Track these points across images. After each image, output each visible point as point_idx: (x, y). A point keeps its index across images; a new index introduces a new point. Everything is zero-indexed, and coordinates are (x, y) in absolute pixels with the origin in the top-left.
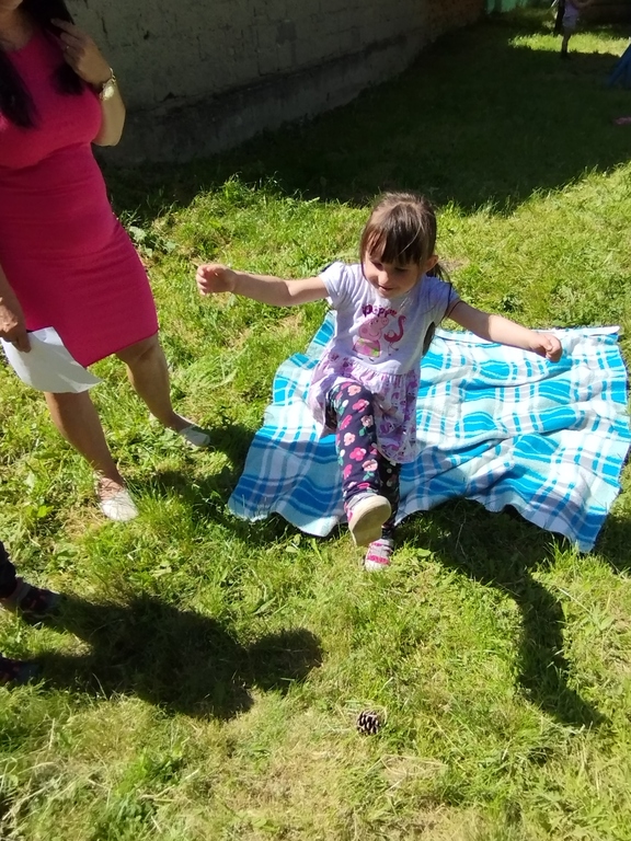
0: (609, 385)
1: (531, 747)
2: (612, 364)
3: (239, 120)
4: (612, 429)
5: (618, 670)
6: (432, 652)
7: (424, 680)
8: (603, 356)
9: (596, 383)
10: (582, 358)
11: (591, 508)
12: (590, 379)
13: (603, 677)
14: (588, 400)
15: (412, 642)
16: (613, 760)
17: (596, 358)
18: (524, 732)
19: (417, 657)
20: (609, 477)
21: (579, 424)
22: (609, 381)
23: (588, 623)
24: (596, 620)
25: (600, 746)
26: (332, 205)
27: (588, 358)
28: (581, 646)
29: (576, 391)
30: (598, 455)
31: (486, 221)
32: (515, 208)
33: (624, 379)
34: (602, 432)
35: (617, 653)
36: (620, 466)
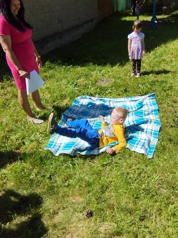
0: (153, 110)
1: (139, 216)
2: (154, 105)
3: (49, 45)
4: (155, 123)
5: (162, 190)
6: (110, 192)
7: (108, 200)
8: (151, 103)
9: (150, 111)
10: (146, 104)
11: (151, 145)
12: (148, 109)
13: (158, 193)
14: (148, 115)
15: (104, 189)
16: (162, 217)
17: (149, 103)
18: (137, 212)
19: (106, 193)
20: (155, 136)
21: (146, 122)
22: (153, 109)
23: (152, 178)
24: (155, 177)
25: (158, 213)
26: (76, 67)
27: (147, 103)
28: (151, 185)
29: (145, 113)
30: (152, 130)
31: (118, 68)
32: (125, 64)
33: (157, 109)
34: (152, 124)
35: (161, 186)
36: (158, 133)
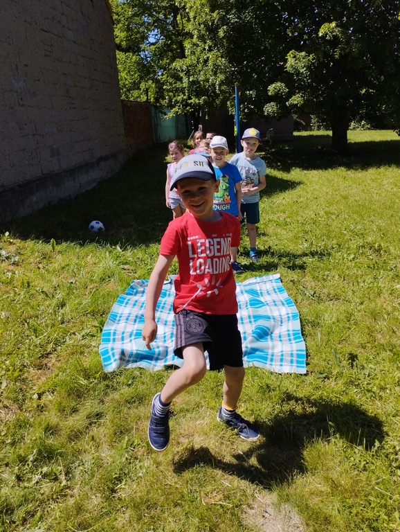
3: (35, 199)
20: (298, 340)
30: (288, 331)
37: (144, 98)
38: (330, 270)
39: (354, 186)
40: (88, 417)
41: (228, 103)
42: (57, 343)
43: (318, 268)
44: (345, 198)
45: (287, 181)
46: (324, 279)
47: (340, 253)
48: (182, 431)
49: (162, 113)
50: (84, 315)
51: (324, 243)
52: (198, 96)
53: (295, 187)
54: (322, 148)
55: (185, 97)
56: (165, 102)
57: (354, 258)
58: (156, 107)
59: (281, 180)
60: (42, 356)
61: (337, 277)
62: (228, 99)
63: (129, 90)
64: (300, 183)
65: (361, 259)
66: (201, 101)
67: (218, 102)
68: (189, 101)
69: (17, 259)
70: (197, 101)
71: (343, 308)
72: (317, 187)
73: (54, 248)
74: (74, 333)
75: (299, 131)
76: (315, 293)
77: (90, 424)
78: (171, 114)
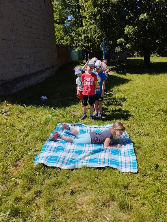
30: (128, 150)
36: (133, 150)
37: (66, 43)
38: (144, 121)
39: (154, 82)
40: (35, 193)
41: (100, 45)
42: (24, 154)
43: (139, 120)
44: (150, 87)
45: (125, 79)
46: (142, 126)
47: (149, 113)
48: (78, 202)
49: (73, 49)
50: (36, 141)
51: (141, 108)
52: (88, 43)
53: (128, 82)
54: (140, 65)
55: (82, 43)
56: (74, 45)
57: (155, 116)
58: (70, 47)
59: (122, 79)
60: (17, 161)
61: (148, 125)
62: (100, 44)
63: (59, 40)
64: (130, 80)
65: (159, 116)
66: (89, 45)
67: (96, 45)
68: (84, 45)
69: (9, 113)
70: (88, 45)
71: (151, 139)
72: (138, 82)
73: (25, 108)
74: (31, 150)
75: (129, 57)
76: (138, 132)
77: (36, 197)
78: (76, 50)
